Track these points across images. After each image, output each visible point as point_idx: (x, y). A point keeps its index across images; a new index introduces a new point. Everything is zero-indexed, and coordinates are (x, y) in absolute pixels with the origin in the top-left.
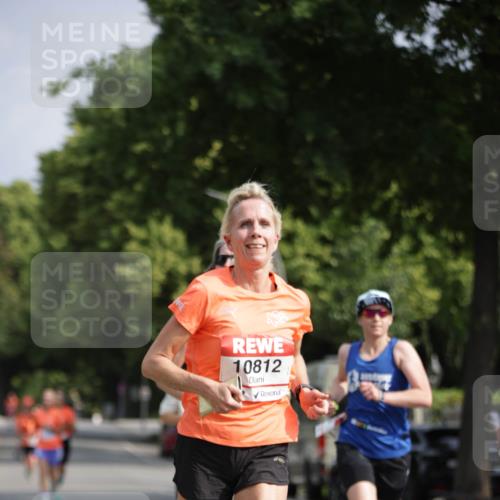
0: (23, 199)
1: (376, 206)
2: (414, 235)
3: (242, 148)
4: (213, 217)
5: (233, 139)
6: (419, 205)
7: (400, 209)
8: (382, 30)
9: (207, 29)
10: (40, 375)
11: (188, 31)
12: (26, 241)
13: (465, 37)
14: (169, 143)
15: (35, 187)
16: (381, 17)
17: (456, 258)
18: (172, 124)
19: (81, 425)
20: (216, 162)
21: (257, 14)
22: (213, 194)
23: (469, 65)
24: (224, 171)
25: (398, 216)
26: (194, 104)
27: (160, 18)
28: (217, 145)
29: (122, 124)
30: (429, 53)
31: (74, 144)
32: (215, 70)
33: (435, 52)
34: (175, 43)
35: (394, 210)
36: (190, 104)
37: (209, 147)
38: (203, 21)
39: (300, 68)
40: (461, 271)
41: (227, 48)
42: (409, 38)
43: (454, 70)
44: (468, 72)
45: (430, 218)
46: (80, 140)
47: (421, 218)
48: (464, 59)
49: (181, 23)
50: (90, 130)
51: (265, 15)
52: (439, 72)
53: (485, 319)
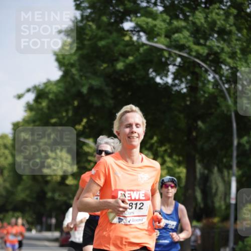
0: (5, 141)
1: (148, 146)
2: (163, 157)
3: (95, 121)
4: (83, 149)
5: (91, 118)
6: (165, 146)
7: (157, 147)
8: (151, 76)
9: (81, 74)
10: (10, 213)
11: (74, 74)
12: (6, 158)
13: (184, 80)
14: (66, 119)
15: (10, 136)
16: (151, 70)
17: (179, 167)
18: (67, 111)
19: (27, 234)
20: (84, 127)
21: (102, 68)
22: (82, 139)
23: (185, 90)
24: (87, 130)
25: (156, 150)
26: (76, 103)
27: (63, 69)
28: (85, 120)
29: (46, 110)
30: (169, 85)
31: (27, 119)
32: (85, 90)
33: (172, 85)
34: (69, 79)
35: (155, 148)
36: (74, 104)
37: (82, 121)
38: (80, 70)
39: (119, 90)
40: (181, 172)
41: (90, 81)
42: (161, 78)
43: (179, 92)
44: (184, 93)
45: (169, 151)
46: (29, 117)
47: (165, 151)
48: (183, 88)
49: (71, 71)
50: (33, 113)
51: (105, 68)
52: (173, 93)
53: (190, 192)
